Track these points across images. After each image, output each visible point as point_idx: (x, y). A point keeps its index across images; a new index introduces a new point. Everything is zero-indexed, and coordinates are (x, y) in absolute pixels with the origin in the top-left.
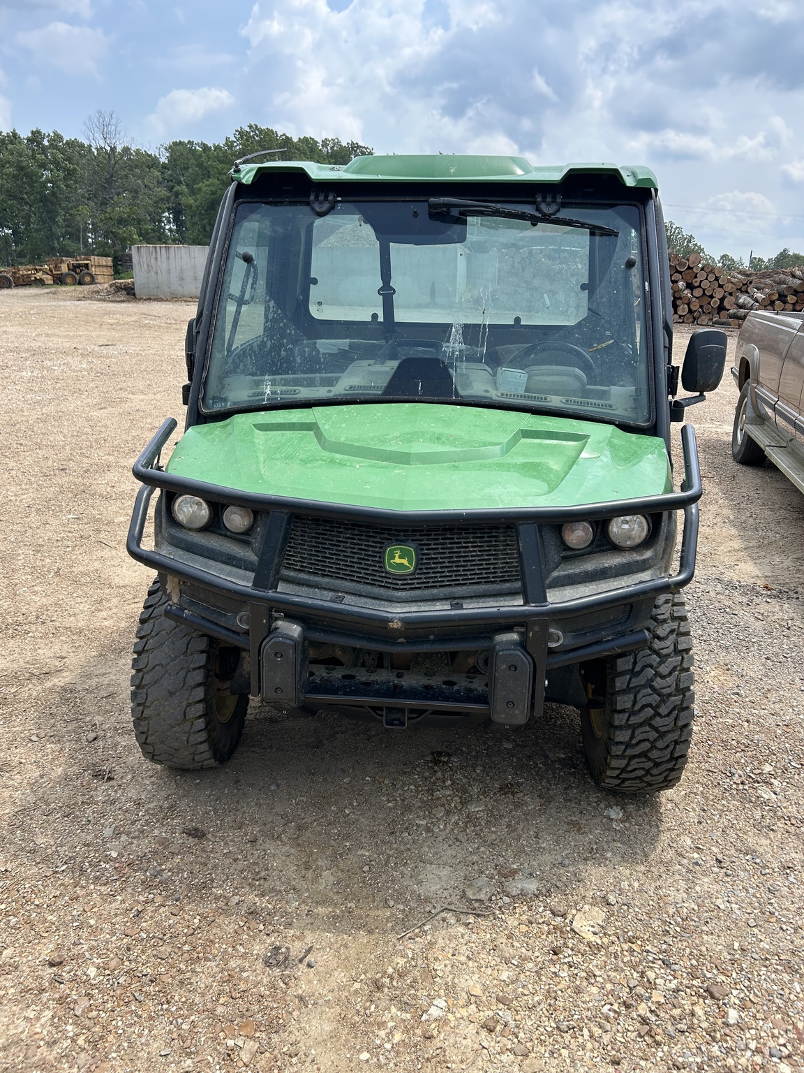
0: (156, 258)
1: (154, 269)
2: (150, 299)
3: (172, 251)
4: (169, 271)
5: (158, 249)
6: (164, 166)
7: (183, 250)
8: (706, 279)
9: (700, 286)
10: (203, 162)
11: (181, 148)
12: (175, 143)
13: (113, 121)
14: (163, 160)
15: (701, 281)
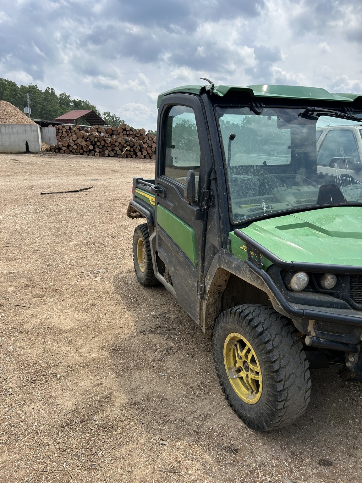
8: (148, 139)
9: (146, 143)
15: (146, 140)
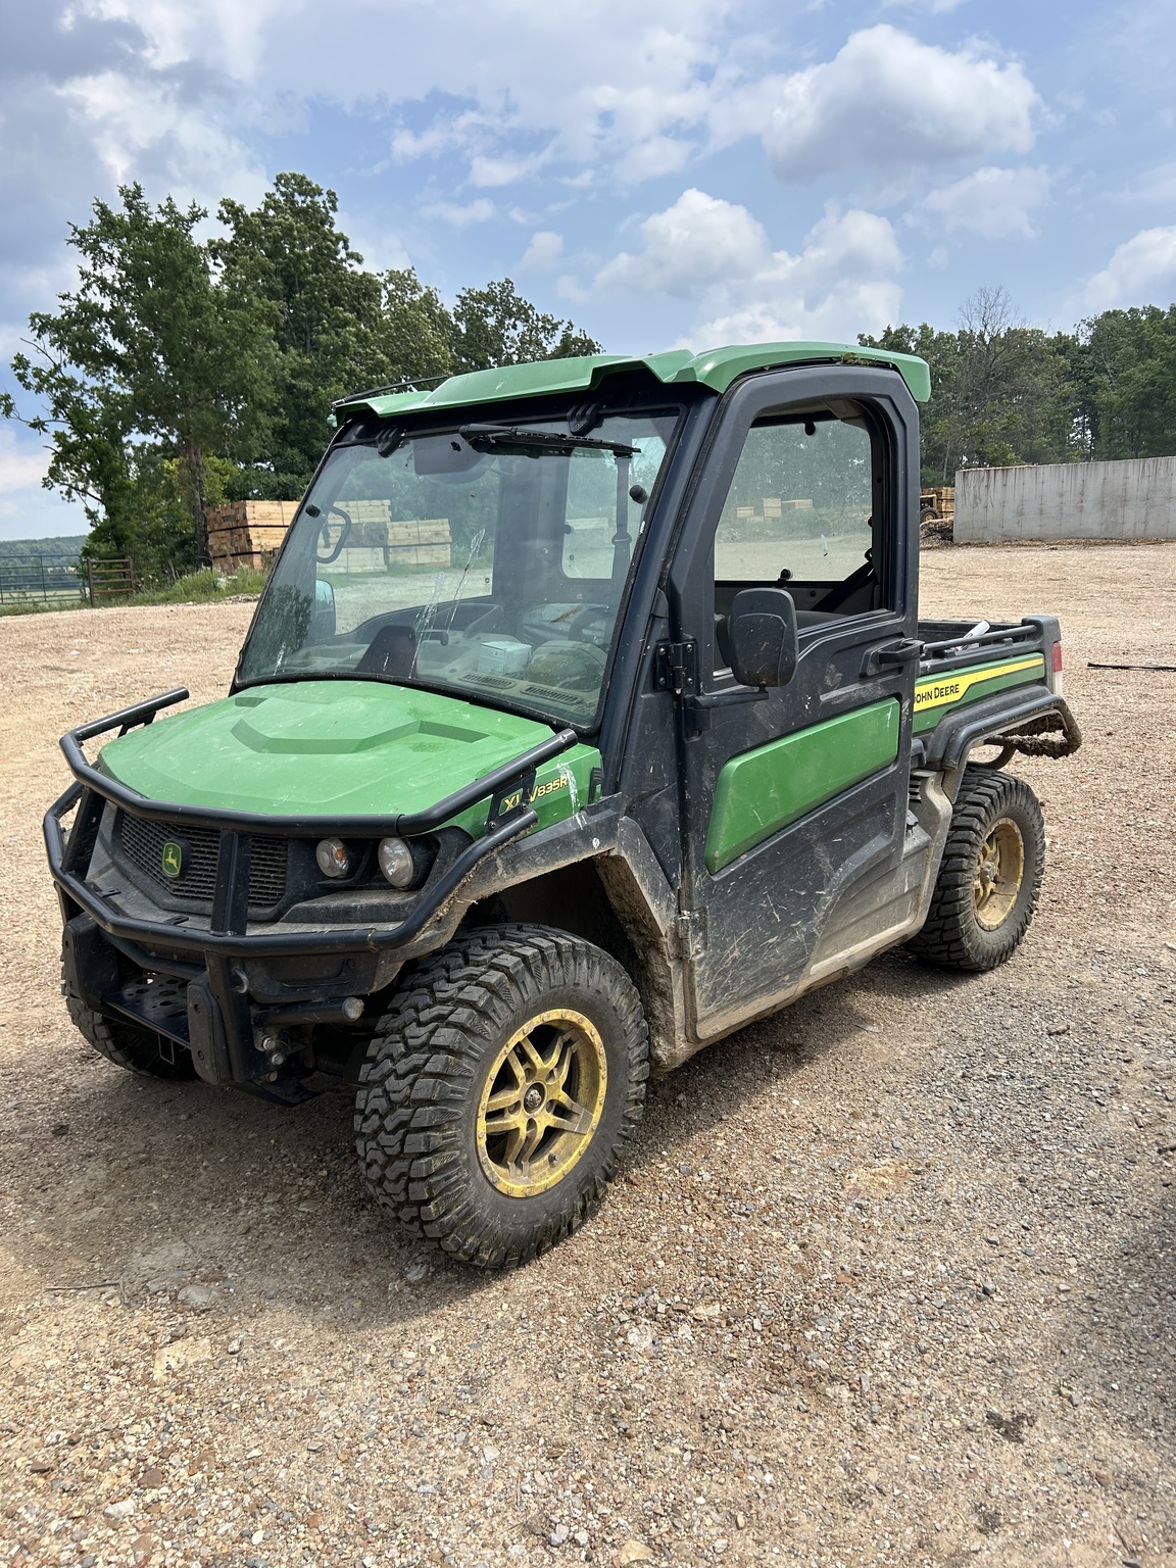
0: (987, 487)
1: (983, 502)
2: (969, 544)
3: (1011, 474)
4: (1003, 504)
5: (992, 473)
6: (1084, 351)
7: (1028, 472)
10: (1144, 336)
11: (1112, 322)
12: (1108, 315)
13: (1000, 300)
14: (1083, 341)
